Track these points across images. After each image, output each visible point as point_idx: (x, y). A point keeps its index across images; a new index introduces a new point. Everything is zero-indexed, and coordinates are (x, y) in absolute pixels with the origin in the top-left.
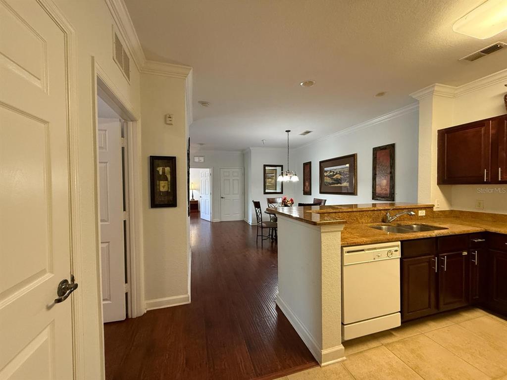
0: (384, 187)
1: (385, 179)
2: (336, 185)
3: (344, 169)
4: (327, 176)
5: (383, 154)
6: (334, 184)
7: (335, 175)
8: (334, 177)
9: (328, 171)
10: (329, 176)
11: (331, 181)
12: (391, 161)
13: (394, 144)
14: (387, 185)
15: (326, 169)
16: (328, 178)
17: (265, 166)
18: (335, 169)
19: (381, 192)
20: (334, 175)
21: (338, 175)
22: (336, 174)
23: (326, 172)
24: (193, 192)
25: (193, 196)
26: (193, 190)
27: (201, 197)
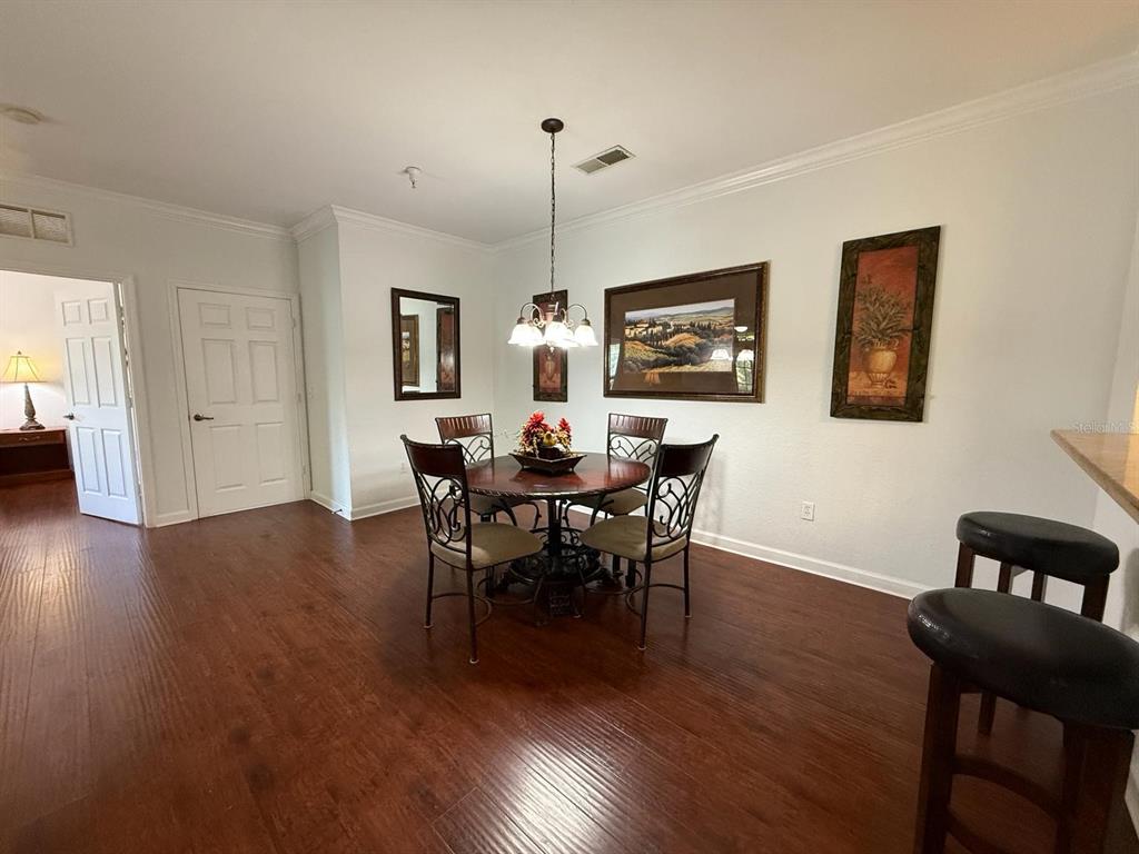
0: (881, 376)
1: (889, 349)
2: (674, 369)
3: (711, 316)
4: (635, 339)
5: (887, 263)
6: (668, 364)
7: (672, 335)
8: (670, 342)
9: (641, 322)
10: (643, 341)
11: (653, 356)
12: (921, 287)
13: (939, 228)
14: (896, 367)
15: (629, 315)
16: (639, 346)
17: (397, 294)
18: (673, 317)
19: (870, 392)
20: (666, 336)
21: (685, 335)
22: (678, 330)
23: (634, 324)
24: (28, 393)
25: (31, 413)
26: (27, 387)
27: (71, 417)
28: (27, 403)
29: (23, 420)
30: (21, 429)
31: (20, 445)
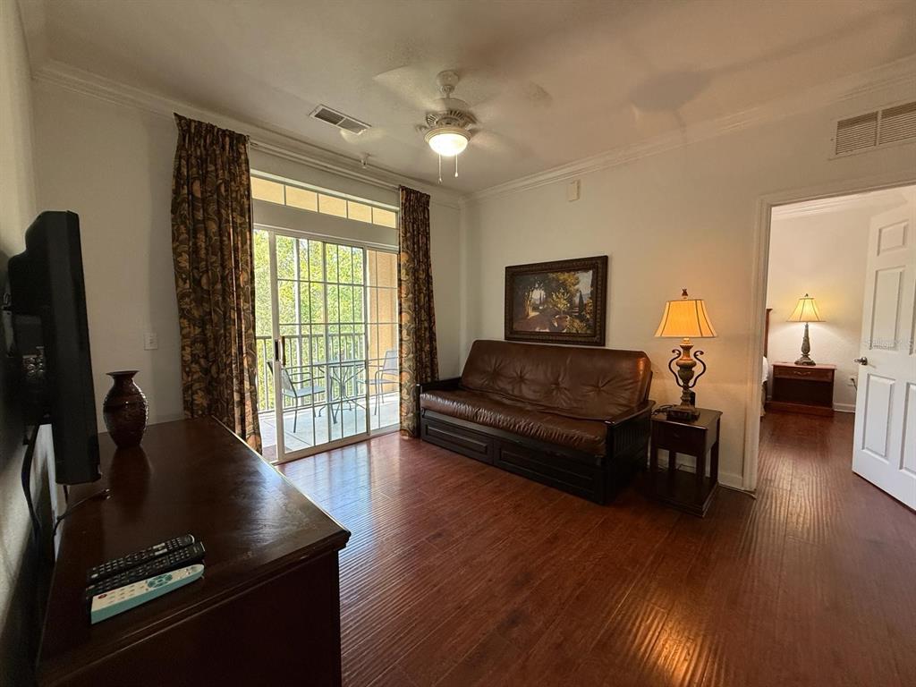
24: (807, 331)
25: (806, 349)
26: (807, 326)
27: (864, 362)
28: (805, 340)
29: (799, 355)
30: (796, 363)
31: (793, 377)
